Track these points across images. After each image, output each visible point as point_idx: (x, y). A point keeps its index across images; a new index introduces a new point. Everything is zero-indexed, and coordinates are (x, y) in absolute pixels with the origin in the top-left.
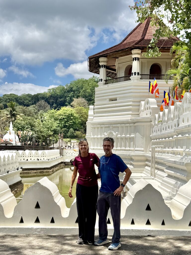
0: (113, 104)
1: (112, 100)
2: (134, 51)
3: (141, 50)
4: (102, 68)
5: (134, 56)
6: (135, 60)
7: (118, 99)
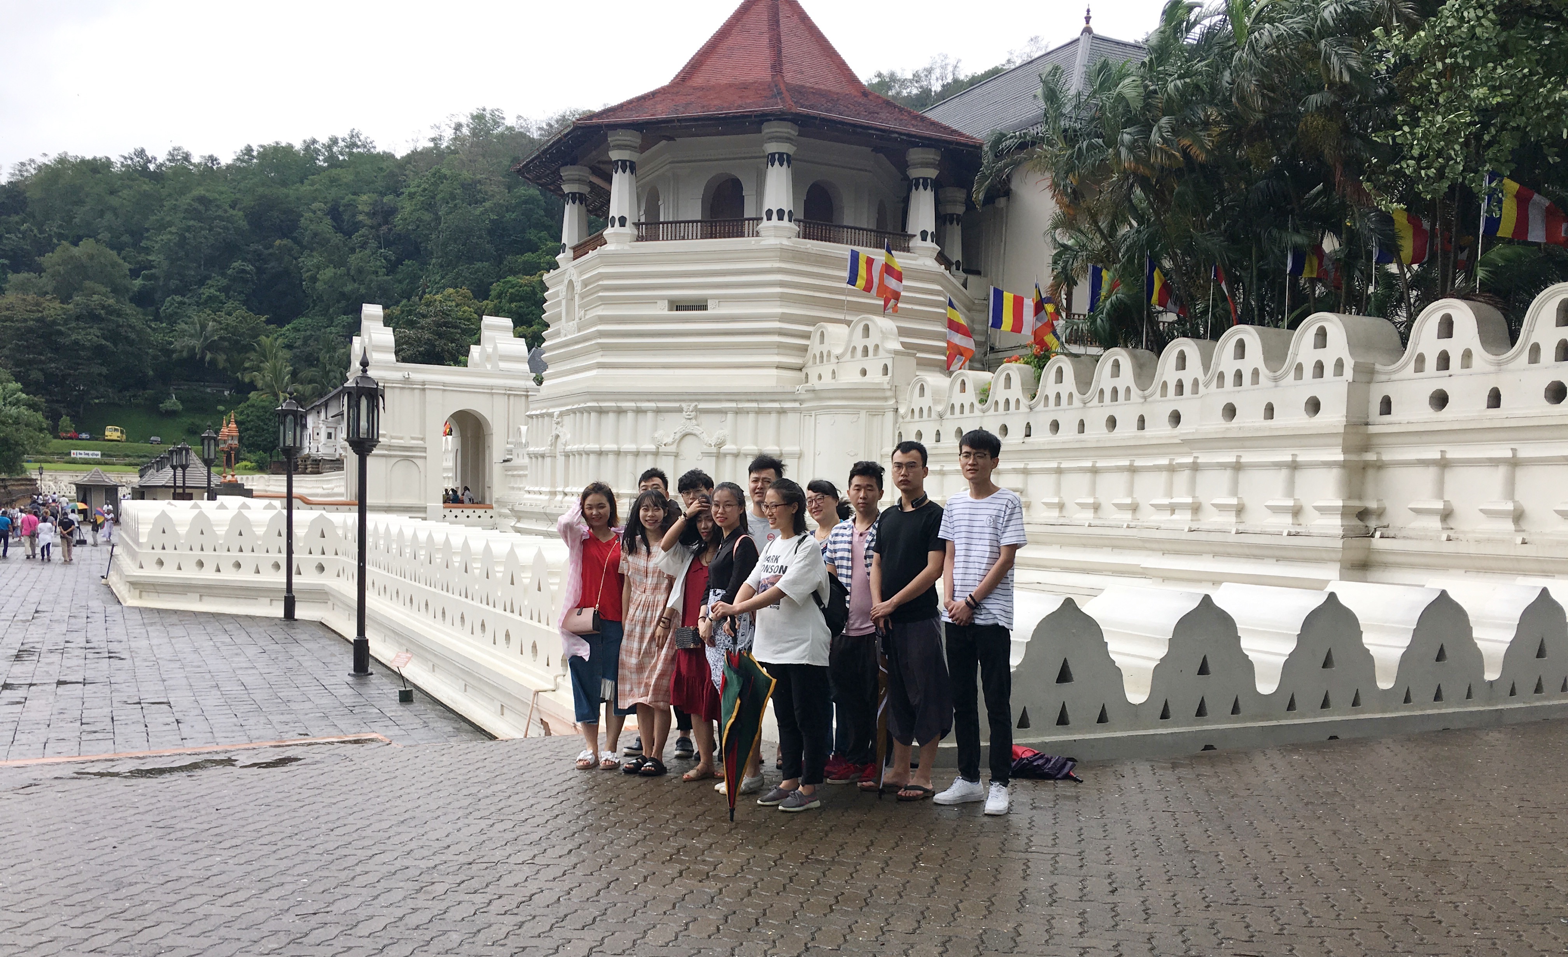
0: (692, 322)
1: (678, 305)
2: (769, 129)
3: (797, 128)
4: (624, 172)
5: (772, 148)
6: (777, 163)
7: (710, 303)
